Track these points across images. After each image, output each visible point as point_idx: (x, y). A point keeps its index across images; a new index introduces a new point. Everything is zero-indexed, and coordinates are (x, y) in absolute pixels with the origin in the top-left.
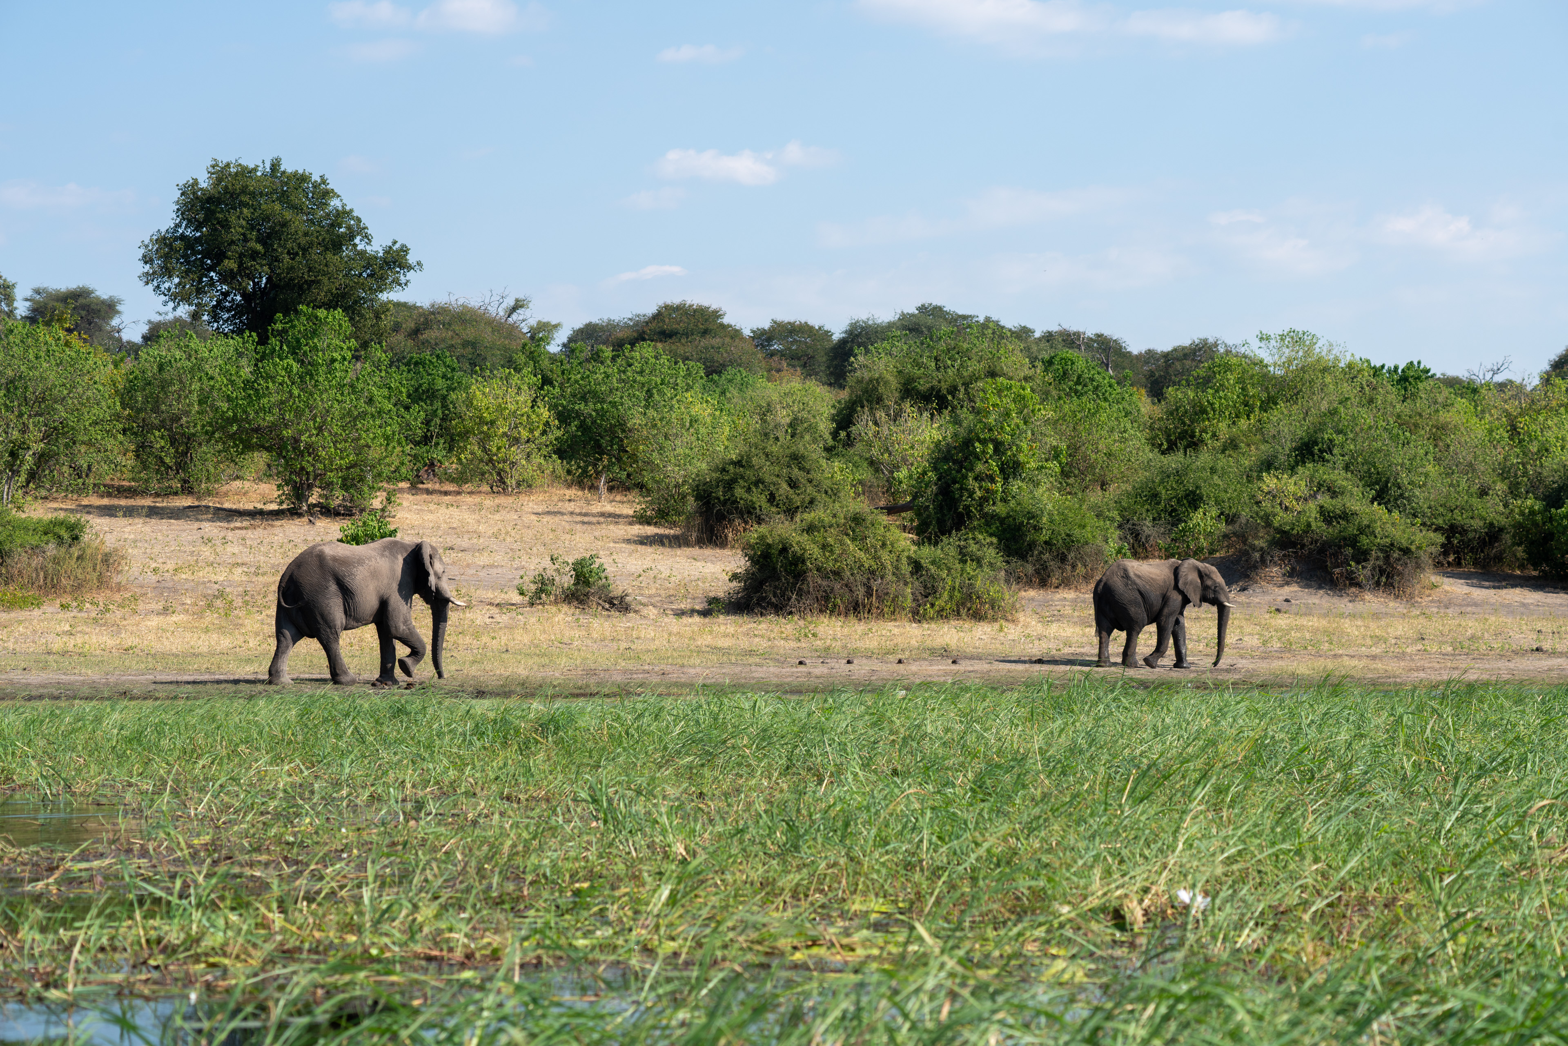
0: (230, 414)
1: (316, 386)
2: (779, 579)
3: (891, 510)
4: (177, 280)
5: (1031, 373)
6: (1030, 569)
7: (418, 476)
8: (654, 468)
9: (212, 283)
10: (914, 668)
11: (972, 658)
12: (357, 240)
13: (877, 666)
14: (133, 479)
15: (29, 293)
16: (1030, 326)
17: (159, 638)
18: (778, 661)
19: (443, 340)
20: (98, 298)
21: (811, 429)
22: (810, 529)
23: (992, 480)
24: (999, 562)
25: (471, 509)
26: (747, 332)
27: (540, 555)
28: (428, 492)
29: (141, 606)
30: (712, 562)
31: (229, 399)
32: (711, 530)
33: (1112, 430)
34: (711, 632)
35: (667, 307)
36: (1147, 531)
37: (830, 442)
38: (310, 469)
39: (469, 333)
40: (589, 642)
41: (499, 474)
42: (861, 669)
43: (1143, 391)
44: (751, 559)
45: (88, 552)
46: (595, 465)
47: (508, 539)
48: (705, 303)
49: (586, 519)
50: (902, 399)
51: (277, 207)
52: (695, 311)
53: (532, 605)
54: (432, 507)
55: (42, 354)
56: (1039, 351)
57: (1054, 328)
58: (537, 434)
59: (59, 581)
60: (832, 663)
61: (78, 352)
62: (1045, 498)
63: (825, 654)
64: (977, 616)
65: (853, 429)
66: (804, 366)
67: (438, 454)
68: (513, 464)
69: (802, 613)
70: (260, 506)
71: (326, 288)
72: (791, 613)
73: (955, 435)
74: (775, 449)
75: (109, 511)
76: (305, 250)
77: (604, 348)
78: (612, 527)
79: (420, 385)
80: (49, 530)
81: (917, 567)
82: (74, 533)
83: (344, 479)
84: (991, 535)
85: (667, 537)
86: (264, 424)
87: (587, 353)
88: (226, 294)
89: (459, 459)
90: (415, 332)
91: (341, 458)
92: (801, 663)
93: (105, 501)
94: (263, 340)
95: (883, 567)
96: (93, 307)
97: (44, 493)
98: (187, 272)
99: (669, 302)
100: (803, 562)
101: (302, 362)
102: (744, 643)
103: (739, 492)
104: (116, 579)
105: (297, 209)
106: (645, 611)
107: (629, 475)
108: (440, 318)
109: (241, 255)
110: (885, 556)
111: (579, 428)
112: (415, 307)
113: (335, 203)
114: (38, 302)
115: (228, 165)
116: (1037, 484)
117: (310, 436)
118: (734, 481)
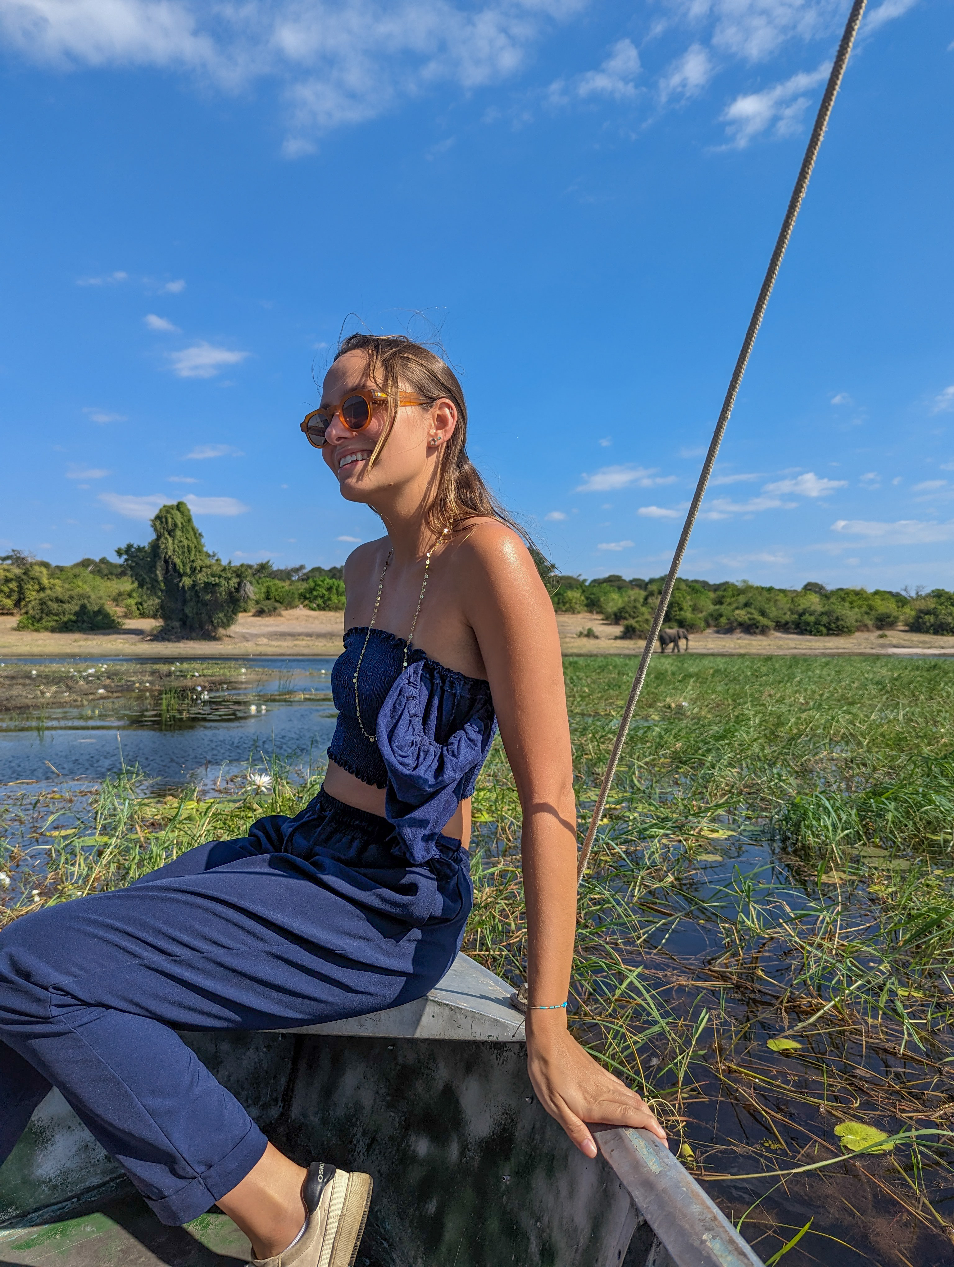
2: (630, 632)
5: (688, 589)
8: (605, 609)
18: (629, 649)
19: (564, 582)
22: (637, 622)
23: (679, 612)
26: (627, 580)
27: (581, 627)
30: (617, 629)
32: (617, 622)
33: (704, 601)
34: (616, 643)
35: (610, 575)
36: (710, 623)
39: (569, 581)
40: (590, 645)
41: (573, 610)
43: (712, 592)
44: (625, 628)
46: (593, 609)
48: (619, 575)
49: (591, 620)
50: (658, 594)
52: (616, 576)
53: (579, 637)
56: (690, 584)
57: (694, 579)
58: (581, 602)
62: (688, 615)
63: (639, 648)
65: (647, 600)
66: (639, 587)
68: (576, 608)
72: (632, 639)
74: (631, 605)
77: (596, 584)
78: (596, 621)
85: (607, 623)
87: (593, 585)
100: (635, 629)
102: (623, 645)
103: (623, 614)
106: (602, 639)
107: (600, 611)
111: (590, 601)
116: (686, 612)
118: (622, 611)
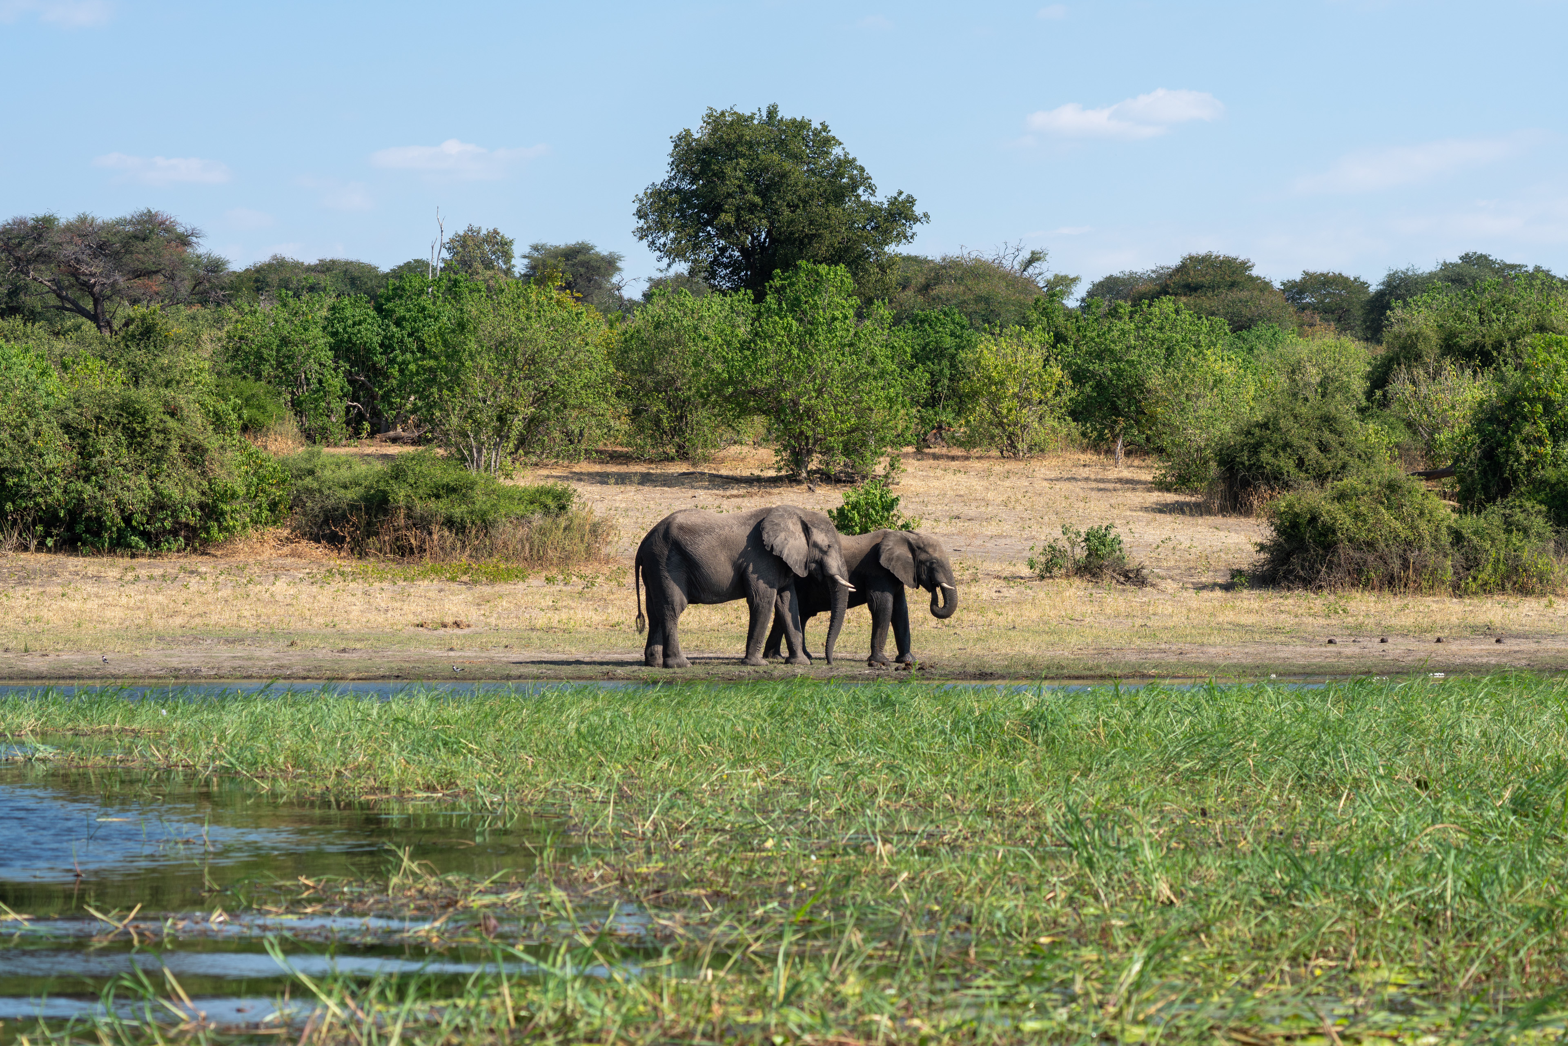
0: (725, 375)
1: (815, 346)
2: (1307, 551)
3: (1430, 475)
4: (672, 235)
7: (925, 440)
8: (1175, 429)
9: (709, 238)
10: (1454, 647)
11: (1517, 636)
12: (860, 191)
13: (1413, 645)
14: (629, 444)
15: (527, 250)
18: (1305, 639)
19: (955, 296)
20: (597, 254)
21: (1344, 389)
22: (1341, 497)
23: (1541, 442)
24: (1548, 532)
25: (980, 476)
26: (1277, 285)
27: (1051, 525)
28: (935, 457)
30: (1236, 531)
31: (725, 360)
32: (1236, 498)
34: (1233, 608)
35: (1191, 258)
37: (1364, 403)
38: (810, 433)
39: (983, 288)
40: (1102, 618)
41: (1009, 438)
42: (1396, 648)
44: (1278, 528)
45: (576, 521)
46: (1112, 429)
47: (1019, 508)
48: (1232, 254)
49: (1102, 486)
50: (1443, 355)
51: (776, 157)
52: (1222, 262)
53: (1042, 578)
54: (939, 473)
55: (533, 314)
58: (1049, 395)
59: (545, 552)
60: (1365, 642)
61: (569, 311)
63: (1357, 632)
64: (1524, 591)
65: (1389, 388)
66: (1339, 320)
67: (946, 417)
68: (1024, 427)
69: (1332, 587)
70: (757, 472)
71: (828, 241)
72: (1320, 587)
73: (1501, 394)
74: (1304, 410)
75: (602, 479)
76: (805, 202)
77: (1121, 302)
78: (1128, 494)
79: (928, 344)
80: (536, 498)
81: (1458, 537)
82: (561, 502)
83: (846, 445)
84: (1541, 502)
85: (1188, 504)
86: (760, 386)
87: (1105, 307)
88: (723, 250)
89: (968, 422)
90: (925, 288)
91: (842, 422)
92: (1330, 642)
93: (597, 468)
94: (759, 298)
95: (1421, 537)
96: (593, 263)
97: (534, 459)
98: (683, 227)
99: (1194, 253)
100: (1334, 532)
101: (800, 321)
102: (1269, 620)
103: (1265, 456)
104: (605, 550)
105: (797, 158)
106: (1163, 585)
107: (1148, 439)
108: (952, 272)
109: (738, 209)
110: (1423, 526)
111: (1094, 389)
112: (926, 261)
113: (837, 151)
114: (535, 259)
115: (723, 114)
117: (809, 399)
118: (1260, 444)
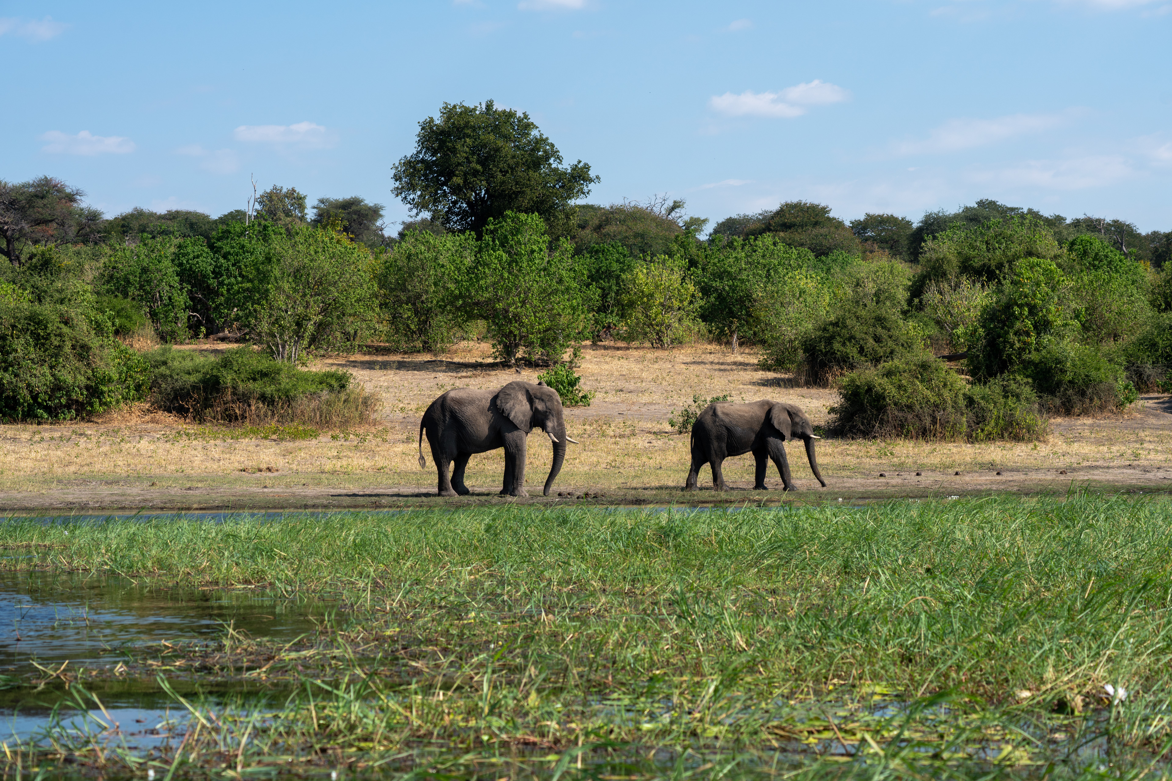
0: (457, 292)
1: (520, 271)
2: (866, 412)
3: (951, 358)
4: (419, 193)
5: (1059, 252)
6: (1058, 402)
7: (598, 336)
8: (773, 327)
9: (445, 195)
10: (967, 478)
11: (1012, 470)
12: (551, 161)
13: (939, 477)
14: (389, 341)
15: (316, 203)
16: (1063, 215)
17: (403, 461)
18: (864, 474)
19: (620, 233)
20: (366, 205)
21: (891, 298)
22: (889, 374)
23: (1028, 334)
24: (1034, 397)
25: (637, 361)
26: (847, 223)
27: (686, 395)
28: (605, 348)
29: (390, 437)
30: (817, 399)
31: (457, 282)
32: (816, 375)
33: (1122, 295)
35: (787, 205)
36: (1148, 372)
37: (906, 308)
38: (517, 332)
39: (639, 227)
41: (657, 334)
42: (927, 479)
43: (1149, 263)
44: (845, 396)
45: (352, 396)
46: (730, 327)
47: (664, 383)
48: (816, 202)
49: (722, 367)
50: (961, 273)
51: (492, 137)
52: (808, 208)
53: (681, 433)
54: (608, 359)
55: (320, 250)
56: (1069, 234)
57: (1081, 217)
58: (686, 303)
59: (331, 418)
60: (905, 475)
61: (346, 248)
62: (1069, 348)
63: (900, 468)
64: (1017, 438)
65: (924, 297)
66: (891, 248)
67: (612, 319)
68: (668, 326)
69: (884, 437)
70: (480, 360)
71: (529, 197)
72: (875, 437)
73: (999, 301)
74: (863, 313)
75: (370, 365)
76: (513, 169)
77: (736, 237)
78: (741, 373)
79: (600, 268)
80: (324, 380)
81: (970, 401)
82: (342, 382)
83: (542, 340)
84: (1027, 376)
85: (783, 380)
86: (482, 299)
87: (724, 241)
88: (455, 203)
89: (628, 323)
90: (599, 227)
91: (539, 324)
92: (881, 475)
93: (367, 358)
94: (480, 237)
95: (945, 402)
96: (362, 212)
97: (322, 352)
98: (427, 186)
99: (789, 202)
100: (884, 399)
101: (510, 253)
102: (839, 461)
103: (837, 346)
104: (373, 416)
105: (507, 138)
107: (755, 334)
108: (617, 216)
109: (465, 174)
110: (946, 394)
111: (716, 299)
112: (599, 208)
113: (534, 133)
114: (322, 209)
115: (455, 107)
116: (1062, 337)
117: (516, 308)
118: (833, 337)
